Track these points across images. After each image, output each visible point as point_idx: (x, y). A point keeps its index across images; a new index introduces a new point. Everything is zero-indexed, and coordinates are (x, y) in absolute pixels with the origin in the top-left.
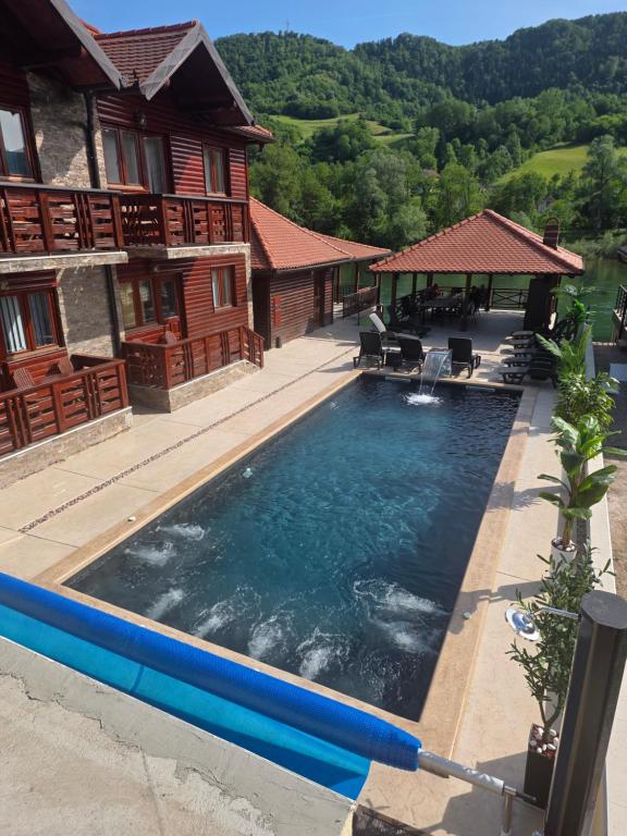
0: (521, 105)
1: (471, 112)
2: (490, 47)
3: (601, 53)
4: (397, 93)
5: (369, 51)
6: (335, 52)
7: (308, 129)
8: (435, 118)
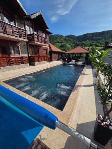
0: (84, 42)
1: (78, 43)
2: (80, 36)
3: (93, 36)
4: (70, 41)
5: (67, 36)
6: (63, 36)
7: (60, 44)
8: (74, 43)
